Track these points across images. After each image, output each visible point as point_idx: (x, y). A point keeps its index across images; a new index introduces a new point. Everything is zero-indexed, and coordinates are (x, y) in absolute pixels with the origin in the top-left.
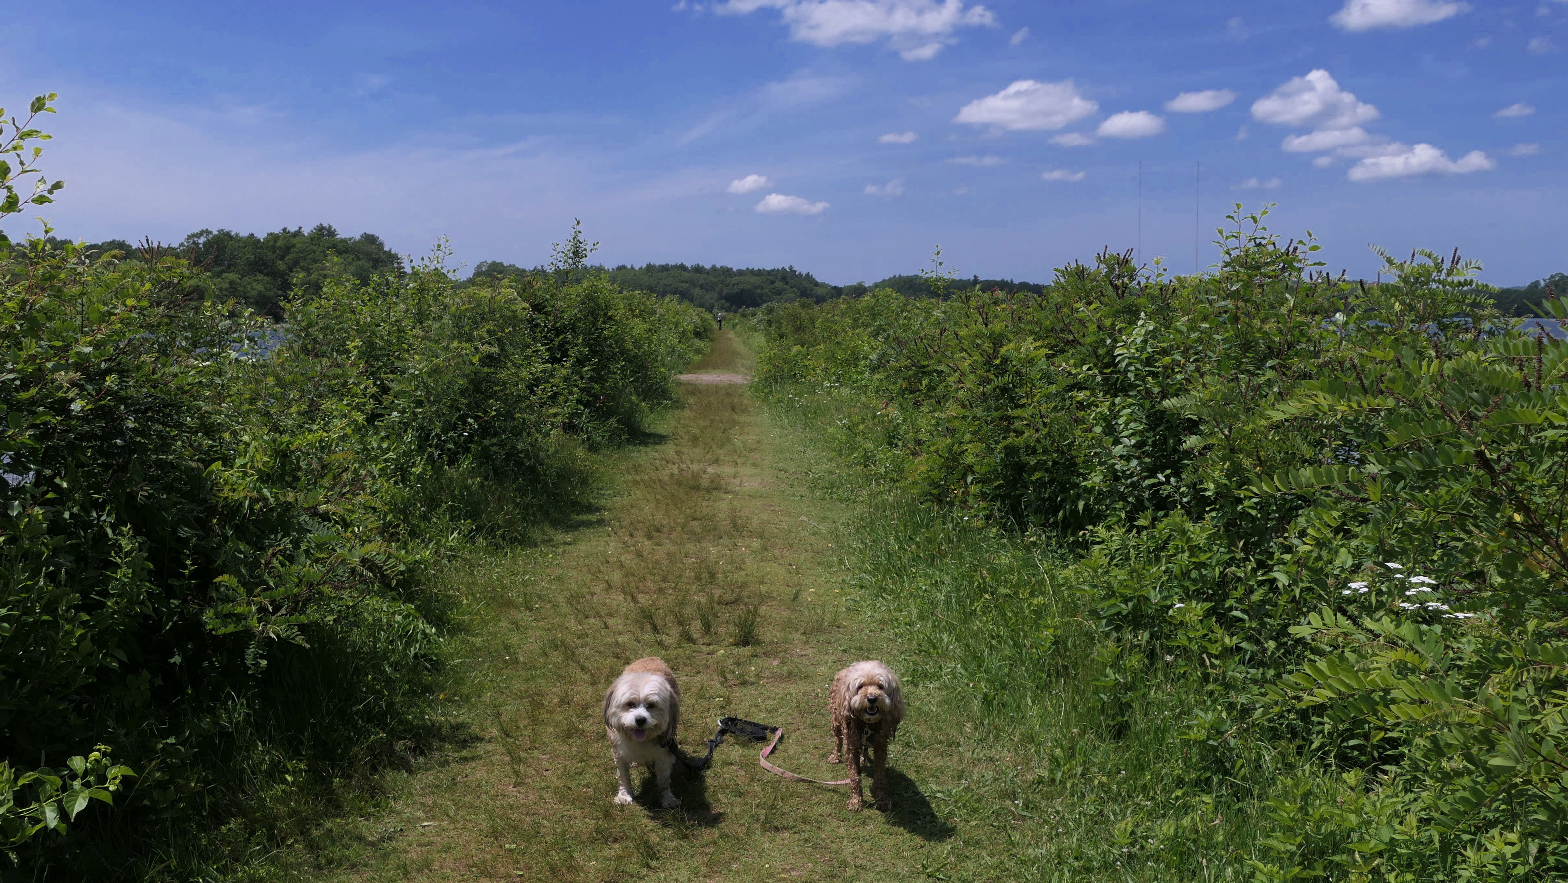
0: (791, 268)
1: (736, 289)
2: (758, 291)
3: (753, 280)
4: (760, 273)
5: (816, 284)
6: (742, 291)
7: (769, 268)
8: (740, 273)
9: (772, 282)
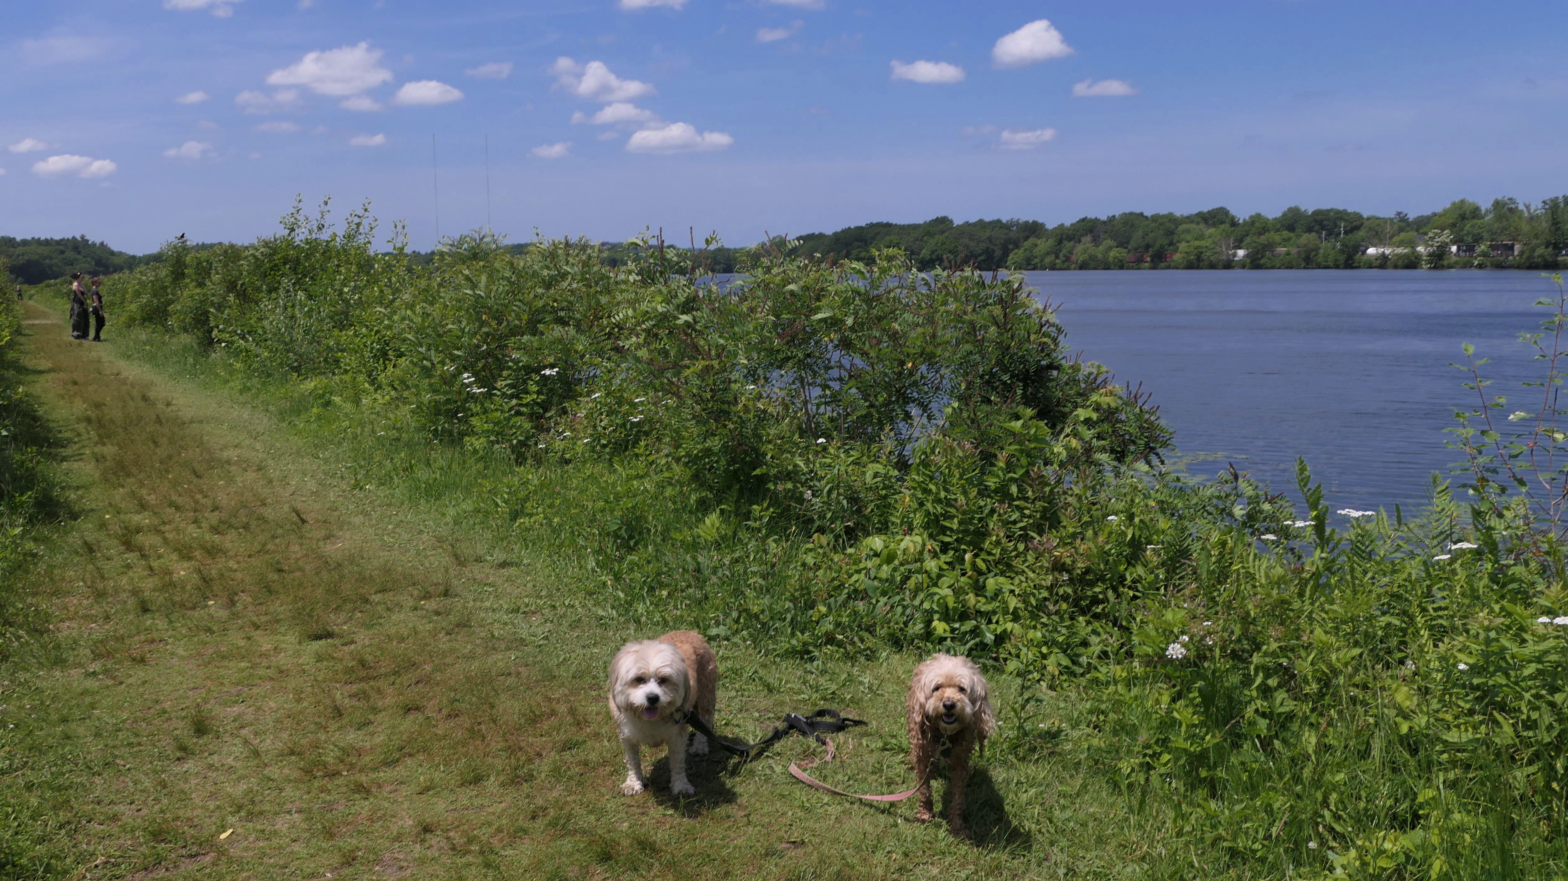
0: (83, 237)
1: (21, 260)
2: (47, 261)
3: (40, 250)
4: (47, 243)
5: (112, 253)
6: (29, 262)
7: (57, 237)
8: (25, 243)
9: (62, 252)
